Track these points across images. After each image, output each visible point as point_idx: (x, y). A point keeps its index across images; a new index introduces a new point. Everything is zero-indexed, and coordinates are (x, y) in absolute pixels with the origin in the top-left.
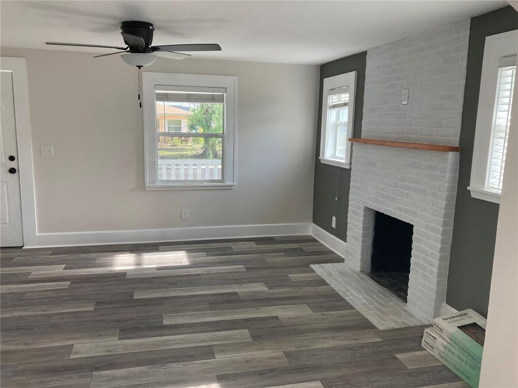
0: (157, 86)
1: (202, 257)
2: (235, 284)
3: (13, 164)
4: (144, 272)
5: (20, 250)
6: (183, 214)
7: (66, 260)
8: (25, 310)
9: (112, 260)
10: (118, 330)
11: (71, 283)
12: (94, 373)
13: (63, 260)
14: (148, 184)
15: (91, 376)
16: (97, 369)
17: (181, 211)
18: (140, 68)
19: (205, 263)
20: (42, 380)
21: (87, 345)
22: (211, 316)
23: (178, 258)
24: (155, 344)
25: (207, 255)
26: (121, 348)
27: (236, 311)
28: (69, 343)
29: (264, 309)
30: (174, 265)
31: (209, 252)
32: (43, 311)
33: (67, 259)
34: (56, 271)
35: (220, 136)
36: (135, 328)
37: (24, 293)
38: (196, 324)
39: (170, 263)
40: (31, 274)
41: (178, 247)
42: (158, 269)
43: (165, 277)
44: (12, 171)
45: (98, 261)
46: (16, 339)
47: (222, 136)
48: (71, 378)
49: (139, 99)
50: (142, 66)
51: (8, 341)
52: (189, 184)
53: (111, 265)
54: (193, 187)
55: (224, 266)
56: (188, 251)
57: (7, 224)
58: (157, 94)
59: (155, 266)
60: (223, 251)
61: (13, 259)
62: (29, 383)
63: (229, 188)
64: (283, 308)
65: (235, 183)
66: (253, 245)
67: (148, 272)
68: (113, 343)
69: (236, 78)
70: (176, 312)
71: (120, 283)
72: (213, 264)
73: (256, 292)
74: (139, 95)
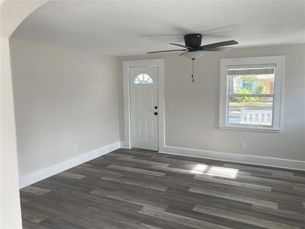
0: (229, 66)
1: (247, 176)
2: (256, 198)
3: (156, 111)
4: (205, 177)
5: (156, 153)
6: (243, 146)
7: (171, 162)
8: (138, 183)
9: (193, 166)
10: (167, 206)
11: (165, 175)
12: (142, 224)
13: (170, 162)
14: (221, 125)
15: (140, 224)
16: (145, 222)
17: (241, 144)
18: (194, 60)
19: (246, 180)
20: (121, 218)
21: (149, 209)
22: (223, 214)
23: (231, 173)
24: (180, 220)
25: (251, 175)
26: (162, 216)
27: (242, 216)
28: (143, 205)
29: (264, 221)
30: (225, 177)
31: (253, 173)
32: (144, 185)
33: (173, 161)
34: (163, 167)
35: (271, 96)
36: (177, 207)
37: (143, 174)
38: (211, 216)
39: (224, 175)
40: (153, 166)
41: (236, 166)
42: (214, 177)
43: (214, 183)
44: (156, 114)
45: (186, 166)
46: (125, 196)
47: (273, 96)
48: (132, 222)
49: (192, 77)
50: (195, 59)
51: (121, 196)
52: (247, 127)
53: (190, 169)
54: (250, 129)
55: (257, 185)
56: (240, 170)
57: (152, 139)
58: (229, 71)
59: (213, 175)
60: (264, 174)
61: (151, 157)
62: (115, 218)
63: (276, 132)
64: (279, 225)
65: (281, 129)
66: (291, 175)
67: (206, 177)
68: (161, 211)
69: (284, 56)
70: (205, 205)
71: (188, 180)
72: (250, 182)
73: (267, 208)
74: (192, 75)
